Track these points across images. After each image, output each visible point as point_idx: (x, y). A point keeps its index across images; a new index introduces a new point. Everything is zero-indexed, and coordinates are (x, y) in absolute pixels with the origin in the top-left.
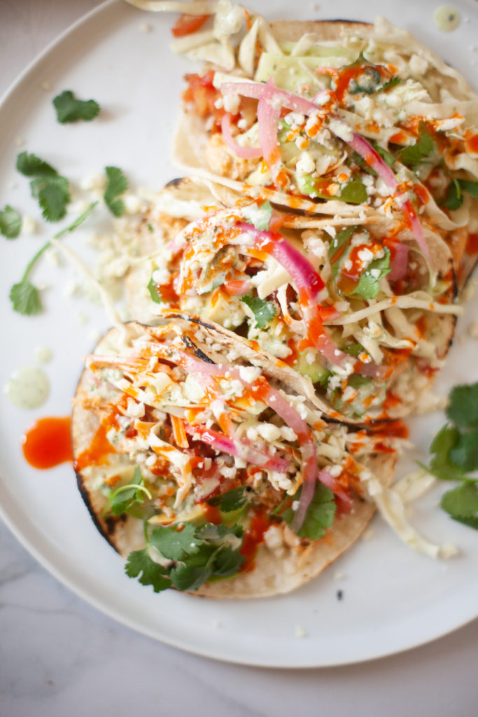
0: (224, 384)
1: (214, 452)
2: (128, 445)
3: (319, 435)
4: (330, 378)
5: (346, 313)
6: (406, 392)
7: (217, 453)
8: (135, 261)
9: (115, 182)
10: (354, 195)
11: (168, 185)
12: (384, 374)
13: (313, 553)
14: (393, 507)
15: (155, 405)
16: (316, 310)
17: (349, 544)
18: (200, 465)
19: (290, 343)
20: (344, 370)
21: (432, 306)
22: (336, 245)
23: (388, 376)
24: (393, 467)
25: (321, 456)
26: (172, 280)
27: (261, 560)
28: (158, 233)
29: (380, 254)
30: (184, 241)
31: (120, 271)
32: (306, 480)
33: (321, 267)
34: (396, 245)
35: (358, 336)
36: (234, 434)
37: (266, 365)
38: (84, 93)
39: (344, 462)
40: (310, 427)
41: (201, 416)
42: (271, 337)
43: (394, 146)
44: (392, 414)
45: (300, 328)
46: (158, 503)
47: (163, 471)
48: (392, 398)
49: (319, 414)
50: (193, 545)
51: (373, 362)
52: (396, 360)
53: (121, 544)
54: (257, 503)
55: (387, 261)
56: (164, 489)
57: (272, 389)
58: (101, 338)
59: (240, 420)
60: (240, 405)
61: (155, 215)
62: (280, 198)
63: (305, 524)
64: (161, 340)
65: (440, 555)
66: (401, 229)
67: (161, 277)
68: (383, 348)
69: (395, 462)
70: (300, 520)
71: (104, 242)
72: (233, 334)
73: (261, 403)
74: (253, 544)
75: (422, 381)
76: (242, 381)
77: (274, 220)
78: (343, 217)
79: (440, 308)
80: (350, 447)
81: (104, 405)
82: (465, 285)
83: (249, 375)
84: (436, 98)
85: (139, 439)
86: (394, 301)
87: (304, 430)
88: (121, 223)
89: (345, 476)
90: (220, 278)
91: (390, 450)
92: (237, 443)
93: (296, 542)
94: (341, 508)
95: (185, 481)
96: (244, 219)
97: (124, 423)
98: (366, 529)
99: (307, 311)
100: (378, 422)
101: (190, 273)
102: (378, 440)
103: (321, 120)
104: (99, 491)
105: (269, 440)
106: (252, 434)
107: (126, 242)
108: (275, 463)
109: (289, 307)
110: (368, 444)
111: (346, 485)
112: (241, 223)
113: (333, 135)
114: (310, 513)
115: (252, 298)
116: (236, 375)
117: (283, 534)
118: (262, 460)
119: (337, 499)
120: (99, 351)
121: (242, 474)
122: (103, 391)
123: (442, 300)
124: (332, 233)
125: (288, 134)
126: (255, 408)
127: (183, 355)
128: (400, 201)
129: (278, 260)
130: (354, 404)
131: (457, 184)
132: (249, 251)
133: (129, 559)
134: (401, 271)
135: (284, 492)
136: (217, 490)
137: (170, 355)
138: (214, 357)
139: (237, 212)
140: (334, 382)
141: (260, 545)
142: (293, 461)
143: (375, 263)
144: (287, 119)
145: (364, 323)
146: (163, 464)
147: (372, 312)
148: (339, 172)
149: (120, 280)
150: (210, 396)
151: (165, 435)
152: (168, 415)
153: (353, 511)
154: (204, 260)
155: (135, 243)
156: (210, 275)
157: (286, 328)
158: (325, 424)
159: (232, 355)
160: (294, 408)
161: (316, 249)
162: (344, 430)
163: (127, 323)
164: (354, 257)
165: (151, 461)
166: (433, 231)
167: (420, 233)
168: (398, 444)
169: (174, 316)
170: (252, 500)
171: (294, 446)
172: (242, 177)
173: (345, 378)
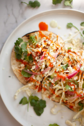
0: (53, 59)
2: (43, 41)
3: (41, 75)
5: (63, 82)
6: (46, 92)
7: (40, 57)
8: (75, 46)
13: (18, 72)
14: (25, 88)
15: (50, 47)
16: (64, 77)
17: (19, 79)
18: (38, 53)
19: (58, 72)
20: (52, 81)
21: (62, 98)
22: (76, 82)
23: (50, 89)
25: (37, 76)
26: (71, 52)
27: (18, 63)
28: (79, 50)
29: (73, 90)
30: (78, 55)
31: (73, 43)
32: (33, 72)
33: (72, 79)
34: (74, 93)
35: (58, 84)
36: (44, 60)
37: (55, 67)
39: (35, 80)
41: (48, 54)
42: (60, 69)
44: (43, 90)
45: (61, 74)
46: (31, 45)
47: (37, 46)
48: (45, 89)
49: (45, 76)
50: (23, 50)
51: (53, 87)
53: (24, 38)
54: (29, 63)
55: (72, 91)
56: (34, 46)
57: (51, 68)
58: (61, 38)
59: (46, 61)
60: (49, 61)
63: (24, 71)
64: (61, 49)
65: (15, 96)
66: (77, 94)
67: (72, 50)
68: (56, 89)
69: (34, 89)
71: (78, 41)
72: (61, 62)
74: (21, 61)
75: (48, 95)
77: (82, 71)
78: (81, 84)
79: (61, 100)
80: (38, 81)
81: (50, 37)
82: (64, 105)
83: (54, 64)
85: (44, 43)
86: (64, 91)
87: (43, 73)
88: (81, 44)
89: (33, 80)
90: (72, 61)
91: (36, 88)
92: (42, 60)
93: (21, 69)
94: (26, 78)
95: (36, 50)
96: (82, 66)
97: (47, 40)
98: (22, 83)
99: (65, 75)
100: (42, 87)
101: (73, 55)
102: (39, 86)
104: (35, 35)
105: (42, 66)
106: (44, 63)
107: (78, 45)
108: (38, 67)
109: (65, 72)
110: (38, 84)
111: (31, 80)
114: (26, 73)
115: (67, 66)
116: (54, 61)
117: (23, 67)
118: (38, 65)
119: (28, 78)
121: (36, 61)
122: (53, 37)
123: (63, 101)
124: (78, 81)
126: (48, 64)
127: (58, 53)
128: (82, 94)
129: (74, 71)
130: (46, 82)
131: (83, 105)
132: (76, 66)
133: (21, 39)
134: (69, 93)
135: (31, 68)
136: (33, 56)
137: (59, 50)
138: (57, 58)
140: (50, 79)
141: (21, 63)
142: (37, 70)
143: (71, 89)
145: (61, 85)
146: (39, 47)
147: (63, 88)
149: (71, 43)
150: (51, 56)
151: (44, 48)
152: (48, 49)
153: (26, 80)
154: (75, 58)
155: (78, 46)
156: (72, 59)
157: (61, 72)
158: (43, 77)
159: (57, 61)
160: (47, 71)
161: (75, 78)
162: (41, 80)
163: (64, 43)
164: (73, 85)
165: (40, 45)
166: (75, 100)
167: (76, 97)
168: (37, 90)
169: (65, 51)
171: (40, 71)
173: (51, 81)
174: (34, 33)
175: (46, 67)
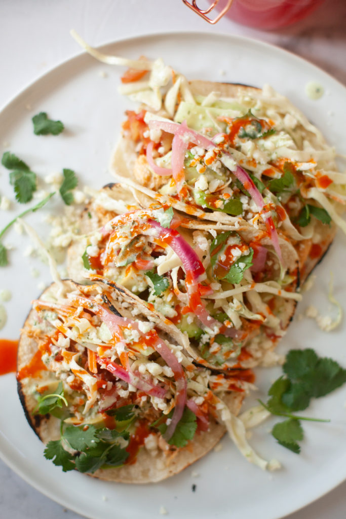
0: (127, 332)
1: (115, 378)
2: (55, 366)
3: (190, 374)
4: (202, 335)
5: (218, 291)
6: (257, 351)
7: (117, 379)
8: (76, 237)
9: (69, 181)
10: (233, 209)
11: (105, 187)
12: (241, 337)
13: (178, 456)
14: (238, 431)
15: (78, 341)
16: (197, 287)
17: (204, 453)
18: (104, 386)
19: (177, 307)
20: (213, 331)
21: (280, 292)
22: (216, 243)
23: (244, 338)
24: (241, 402)
25: (191, 389)
26: (99, 254)
27: (140, 457)
28: (94, 220)
29: (246, 253)
30: (111, 228)
31: (65, 243)
32: (177, 404)
33: (204, 257)
34: (258, 248)
35: (225, 307)
36: (130, 368)
37: (158, 321)
38: (55, 115)
39: (206, 395)
40: (184, 368)
41: (108, 352)
42: (164, 302)
43: (265, 177)
44: (244, 365)
45: (185, 299)
46: (72, 409)
47: (78, 387)
48: (245, 353)
49: (192, 360)
50: (93, 441)
51: (234, 327)
52: (251, 328)
53: (43, 434)
54: (142, 417)
55: (251, 258)
56: (78, 399)
57: (160, 340)
58: (47, 288)
59: (135, 359)
60: (136, 348)
61: (94, 206)
62: (180, 206)
63: (174, 435)
64: (87, 295)
65: (268, 468)
66: (263, 237)
67: (92, 251)
68: (241, 318)
69: (243, 398)
70: (171, 431)
71: (55, 222)
72: (137, 297)
73: (151, 348)
74: (136, 445)
75: (268, 344)
76: (139, 331)
77: (174, 221)
78: (223, 224)
79: (286, 294)
80: (211, 385)
81: (42, 336)
82: (306, 280)
83: (144, 327)
84: (299, 146)
85: (64, 363)
86: (252, 287)
87: (180, 370)
88: (70, 209)
89: (206, 405)
90: (133, 257)
91: (240, 390)
92: (131, 374)
93: (167, 447)
94: (200, 427)
95: (92, 396)
96: (154, 218)
97: (55, 351)
98: (218, 443)
99: (190, 287)
100: (233, 370)
101: (112, 251)
102: (232, 382)
103: (215, 154)
104: (32, 396)
105: (154, 375)
106: (142, 369)
107: (72, 223)
108: (156, 391)
109: (179, 283)
110: (224, 384)
111: (206, 411)
112: (151, 221)
113: (223, 166)
114: (178, 428)
115: (153, 274)
116: (135, 327)
117: (158, 441)
118: (147, 388)
119: (198, 421)
120: (43, 297)
121: (133, 396)
122: (43, 326)
123: (288, 289)
124: (214, 234)
125: (191, 161)
126: (146, 351)
127: (101, 308)
128: (264, 217)
129: (174, 249)
130: (217, 355)
131: (307, 208)
132: (155, 240)
133: (48, 446)
134: (261, 265)
135: (161, 412)
136: (114, 405)
137: (92, 307)
138: (122, 312)
139: (149, 213)
140: (205, 339)
141: (141, 447)
142: (169, 390)
143: (242, 258)
144: (192, 150)
145: (230, 300)
146: (79, 382)
147: (237, 292)
148: (224, 192)
149: (64, 249)
150: (116, 339)
151: (82, 362)
152: (86, 349)
153: (209, 430)
154: (123, 243)
155: (77, 225)
156: (126, 254)
157: (175, 297)
158: (195, 368)
159: (135, 312)
160: (174, 354)
161: (202, 245)
162: (208, 373)
163: (63, 281)
164: (228, 253)
165: (70, 379)
166: (286, 240)
167: (277, 241)
168: (246, 386)
169: (97, 280)
170: (139, 414)
171: (172, 380)
172: (157, 187)
173: (213, 336)
174: (27, 399)
175: (154, 358)
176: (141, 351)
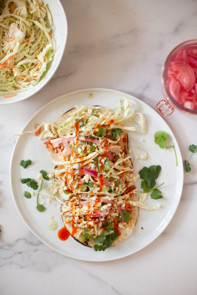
0: (91, 203)
2: (80, 225)
3: (116, 201)
4: (111, 188)
5: (106, 174)
6: (130, 179)
7: (98, 217)
8: (58, 187)
9: (45, 175)
10: (93, 150)
11: (55, 168)
12: (122, 180)
13: (131, 222)
14: (141, 205)
15: (80, 215)
16: (100, 178)
17: (137, 217)
18: (96, 222)
19: (99, 186)
20: (113, 185)
21: (123, 160)
22: (95, 163)
23: (123, 180)
24: (136, 196)
25: (119, 204)
26: (68, 188)
27: (121, 231)
28: (59, 179)
29: (105, 159)
30: (65, 179)
31: (56, 191)
32: (119, 210)
33: (95, 169)
34: (107, 154)
35: (112, 177)
36: (99, 212)
38: (26, 159)
39: (124, 203)
41: (90, 212)
42: (95, 188)
43: (95, 133)
44: (129, 186)
45: (99, 183)
46: (93, 233)
47: (90, 227)
48: (127, 183)
49: (113, 197)
50: (104, 238)
51: (118, 180)
52: (123, 175)
53: (91, 245)
54: (113, 221)
55: (108, 159)
56: (92, 230)
57: (101, 198)
58: (61, 207)
59: (98, 208)
60: (96, 205)
61: (56, 175)
62: (79, 160)
63: (125, 219)
64: (73, 201)
66: (106, 151)
67: (65, 188)
68: (118, 175)
70: (123, 219)
72: (86, 192)
74: (117, 229)
75: (131, 175)
76: (93, 201)
77: (80, 166)
78: (93, 157)
79: (125, 160)
80: (124, 199)
81: (70, 221)
82: (128, 150)
83: (94, 198)
84: (98, 116)
85: (81, 223)
86: (114, 166)
87: (112, 202)
88: (50, 181)
89: (127, 205)
90: (77, 183)
91: (133, 194)
93: (125, 224)
94: (130, 212)
95: (95, 226)
97: (76, 222)
98: (139, 212)
99: (98, 179)
100: (126, 190)
101: (70, 185)
102: (129, 194)
103: (77, 140)
104: (80, 238)
105: (106, 209)
106: (102, 210)
107: (54, 184)
108: (110, 212)
109: (94, 180)
110: (127, 196)
111: (128, 207)
112: (74, 170)
113: (81, 141)
114: (124, 216)
117: (122, 224)
118: (107, 213)
119: (128, 211)
120: (63, 209)
121: (106, 218)
123: (125, 157)
124: (93, 161)
125: (72, 146)
126: (100, 204)
127: (79, 202)
128: (103, 146)
129: (86, 173)
130: (119, 190)
131: (112, 132)
132: (79, 174)
133: (94, 248)
134: (111, 158)
135: (116, 216)
136: (103, 224)
137: (77, 203)
138: (86, 199)
139: (71, 168)
140: (113, 188)
141: (119, 229)
142: (114, 209)
143: (105, 161)
144: (70, 143)
145: (111, 174)
146: (89, 225)
147: (111, 170)
148: (88, 147)
149: (57, 193)
150: (89, 207)
151: (85, 220)
152: (84, 215)
153: (133, 210)
154: (72, 181)
155: (56, 184)
156: (74, 183)
157: (96, 185)
158: (116, 198)
159: (89, 196)
160: (107, 199)
161: (92, 166)
162: (120, 196)
163: (64, 202)
164: (101, 162)
165: (86, 226)
166: (114, 146)
167: (111, 148)
168: (134, 191)
170: (111, 221)
171: (112, 206)
172: (69, 160)
174: (79, 240)
175: (103, 204)
176: (98, 205)
